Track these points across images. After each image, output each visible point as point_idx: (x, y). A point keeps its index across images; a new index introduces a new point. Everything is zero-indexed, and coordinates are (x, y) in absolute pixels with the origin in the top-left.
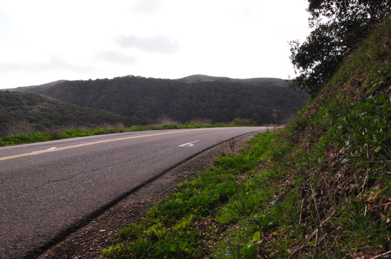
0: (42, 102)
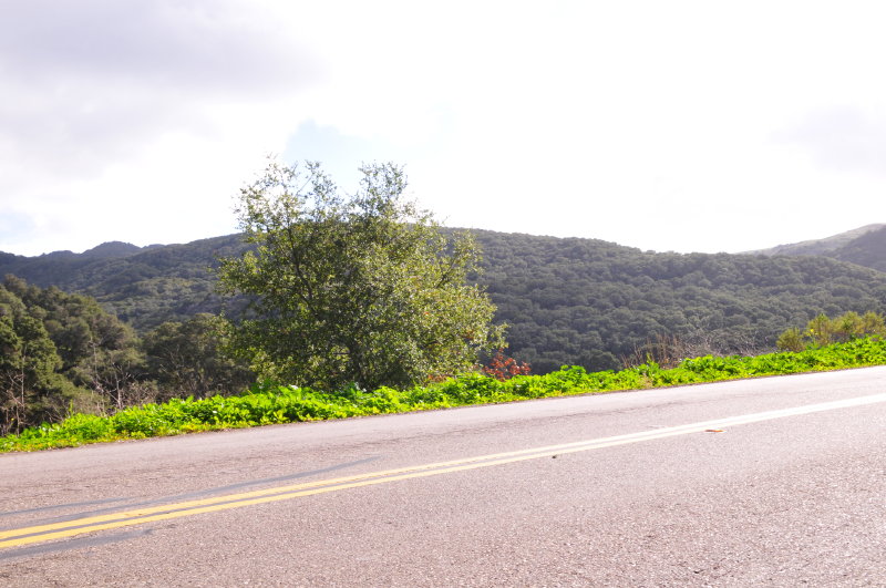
0: (835, 275)
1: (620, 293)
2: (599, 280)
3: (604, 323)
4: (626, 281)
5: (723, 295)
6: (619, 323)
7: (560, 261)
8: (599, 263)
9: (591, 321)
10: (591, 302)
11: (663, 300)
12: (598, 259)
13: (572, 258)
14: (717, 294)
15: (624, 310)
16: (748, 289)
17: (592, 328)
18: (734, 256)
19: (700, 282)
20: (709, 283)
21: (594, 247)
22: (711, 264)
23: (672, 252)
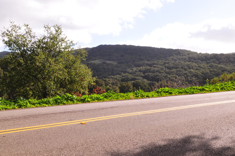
1: (190, 65)
2: (185, 61)
3: (186, 74)
4: (193, 62)
5: (221, 66)
6: (190, 74)
7: (174, 56)
8: (185, 56)
9: (182, 73)
10: (182, 68)
11: (203, 67)
12: (185, 55)
13: (177, 55)
14: (220, 66)
15: (192, 70)
16: (229, 64)
17: (182, 75)
18: (225, 55)
19: (215, 62)
20: (218, 62)
21: (184, 52)
22: (218, 57)
23: (207, 53)
